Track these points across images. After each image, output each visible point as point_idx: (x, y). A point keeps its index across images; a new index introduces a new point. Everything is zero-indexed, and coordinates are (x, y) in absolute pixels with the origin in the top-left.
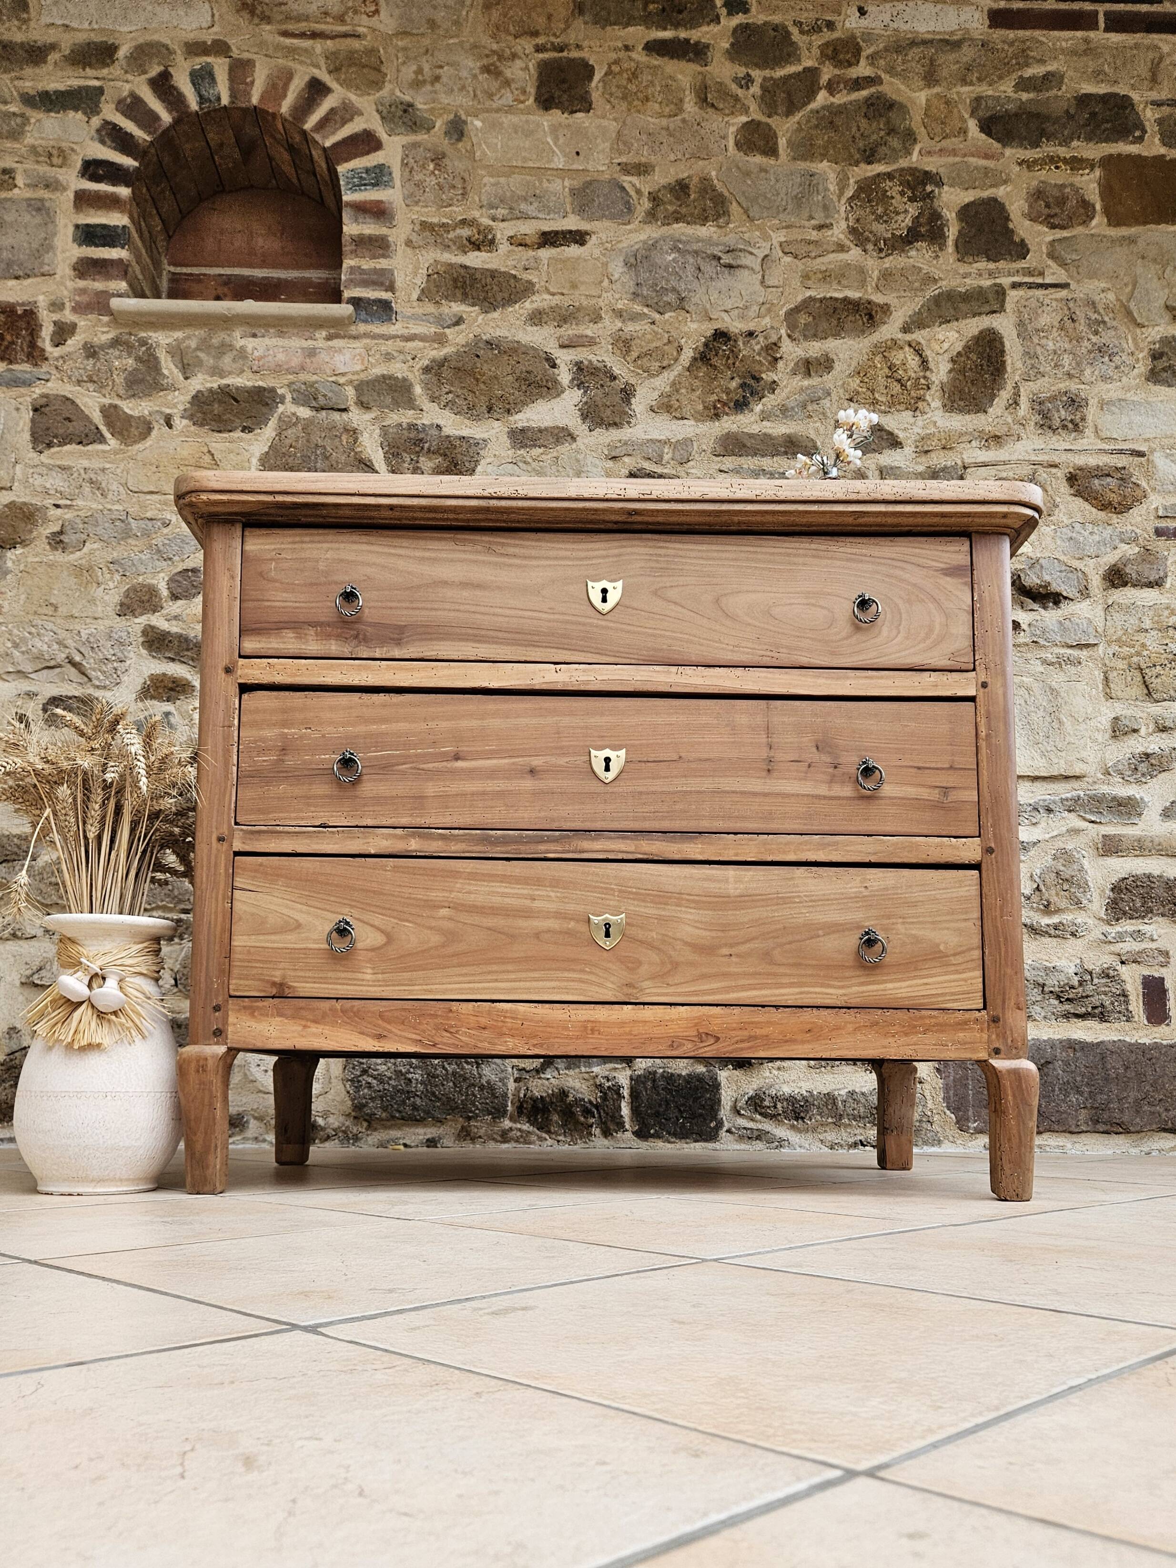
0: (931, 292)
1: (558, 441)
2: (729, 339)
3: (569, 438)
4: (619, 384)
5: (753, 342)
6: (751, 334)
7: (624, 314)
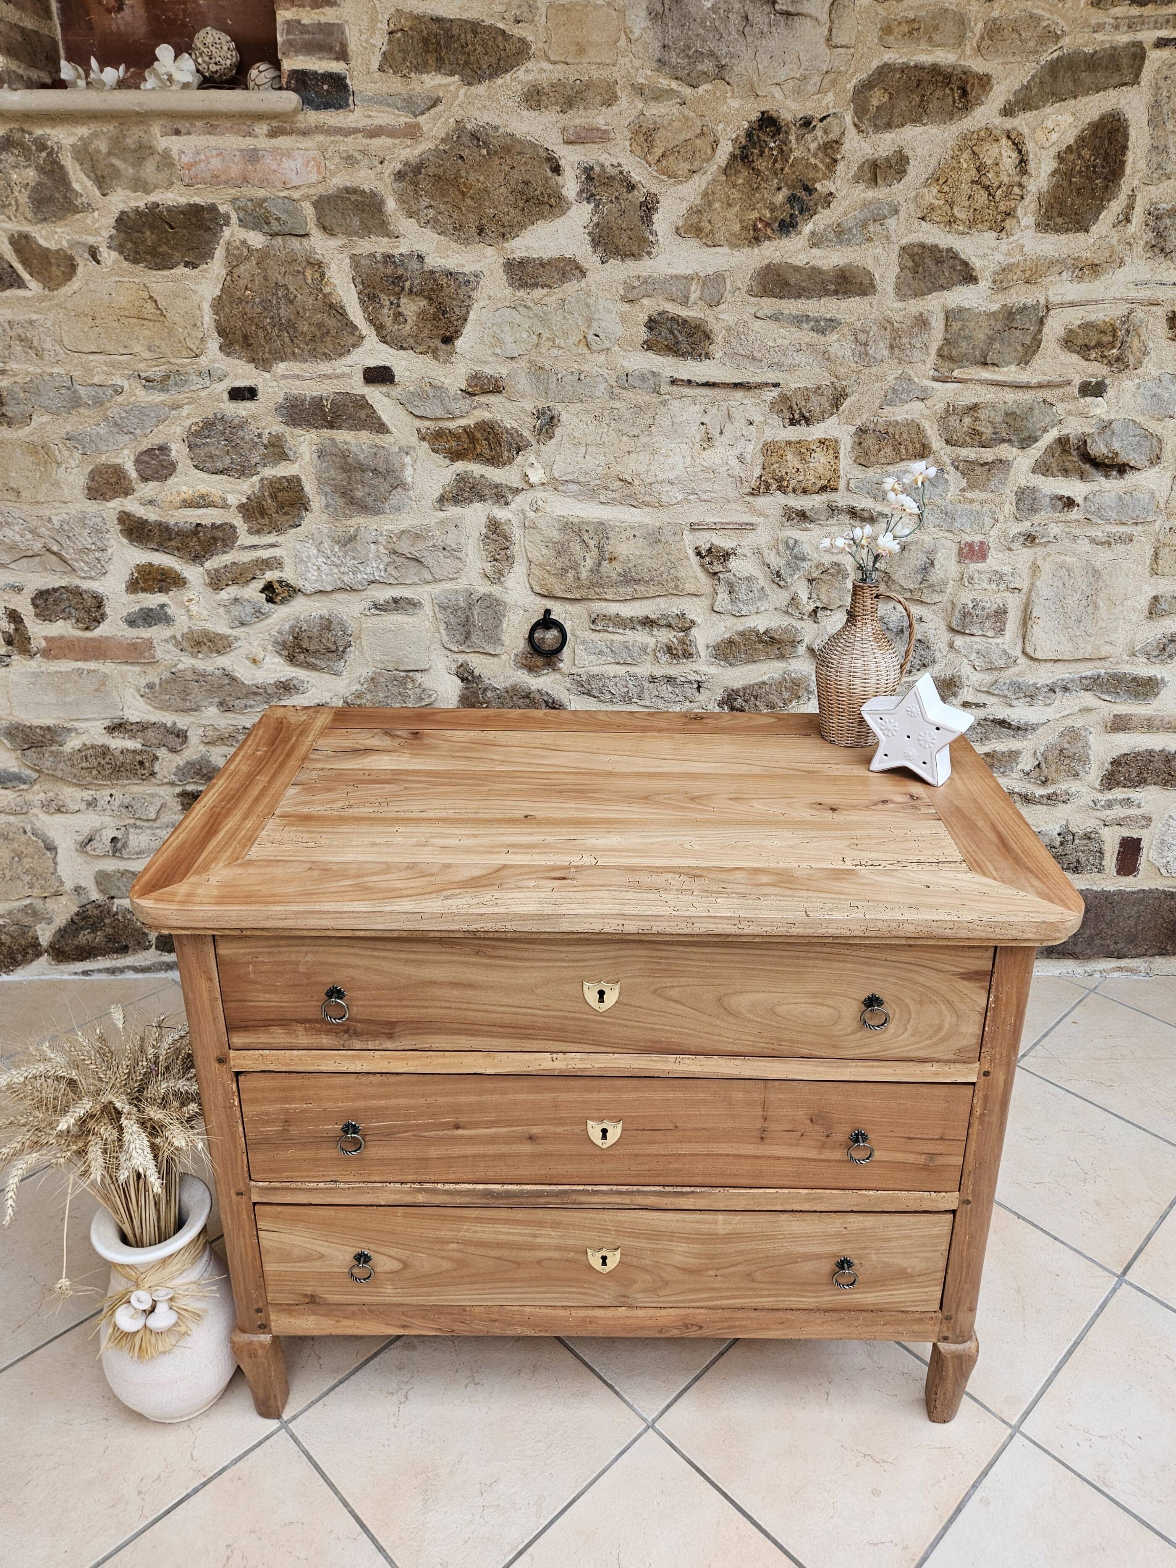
0: (1049, 55)
1: (564, 277)
2: (779, 130)
3: (577, 273)
4: (638, 196)
5: (808, 137)
6: (807, 123)
7: (647, 91)
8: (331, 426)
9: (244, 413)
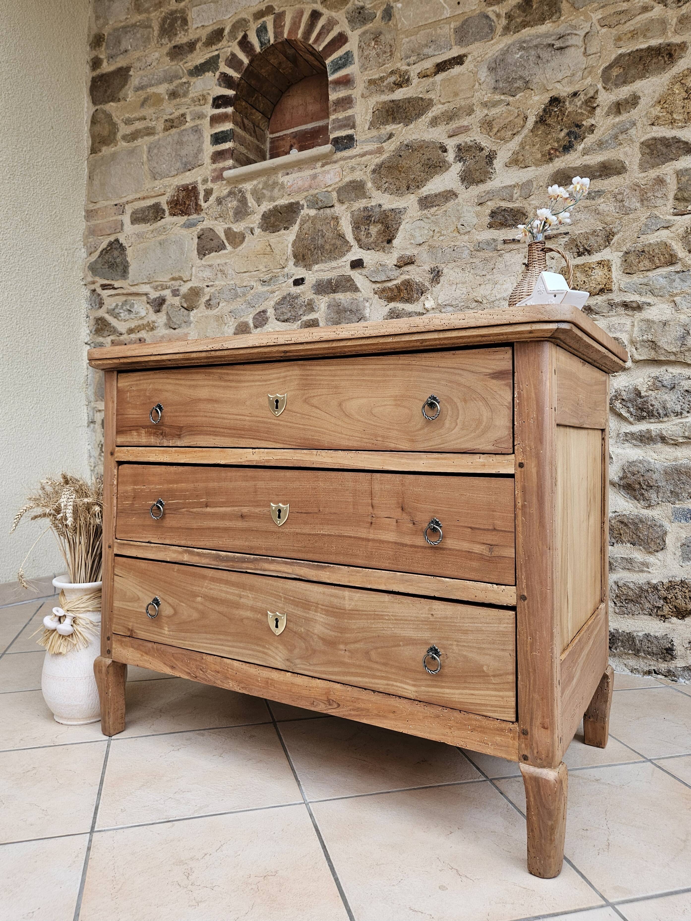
1: (447, 200)
2: (560, 102)
3: (454, 197)
4: (485, 153)
5: (577, 100)
6: (576, 94)
7: (489, 104)
8: (334, 292)
9: (299, 291)
